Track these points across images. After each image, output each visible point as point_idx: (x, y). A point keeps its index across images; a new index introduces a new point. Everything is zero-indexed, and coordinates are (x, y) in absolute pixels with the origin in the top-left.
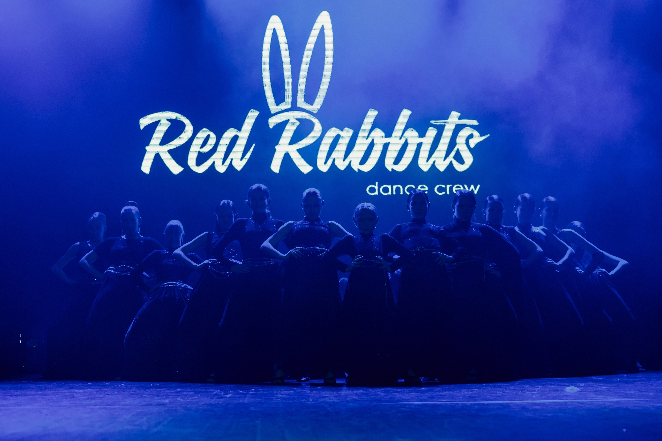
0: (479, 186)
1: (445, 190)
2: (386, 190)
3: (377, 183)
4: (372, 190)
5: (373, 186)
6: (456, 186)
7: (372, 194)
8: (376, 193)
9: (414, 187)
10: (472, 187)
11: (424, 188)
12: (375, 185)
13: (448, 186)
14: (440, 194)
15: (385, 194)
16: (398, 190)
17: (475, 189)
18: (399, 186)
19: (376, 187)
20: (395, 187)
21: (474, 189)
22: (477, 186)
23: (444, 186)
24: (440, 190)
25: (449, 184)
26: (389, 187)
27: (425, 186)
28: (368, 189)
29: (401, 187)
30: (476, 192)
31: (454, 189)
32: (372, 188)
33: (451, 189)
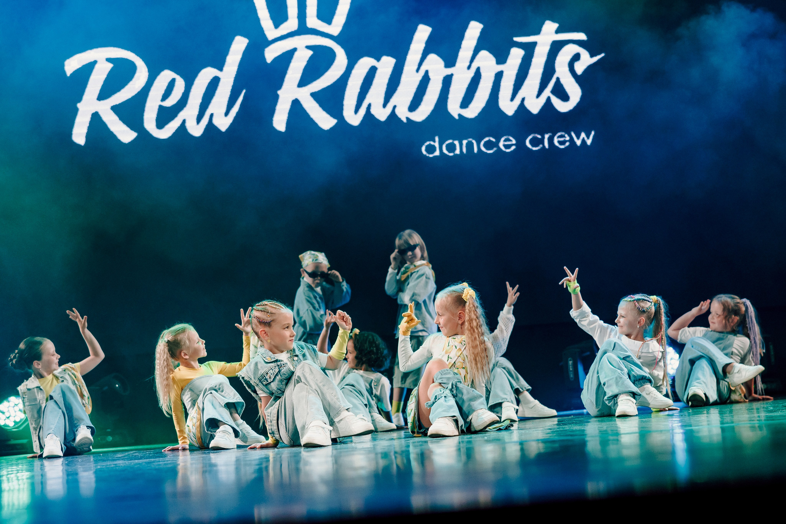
0: (593, 133)
1: (542, 141)
2: (451, 148)
3: (437, 139)
4: (431, 149)
5: (432, 143)
6: (559, 134)
7: (431, 156)
8: (437, 153)
9: (493, 140)
10: (583, 135)
11: (511, 141)
12: (434, 141)
13: (547, 136)
14: (534, 149)
15: (451, 154)
16: (470, 146)
17: (588, 138)
18: (470, 139)
19: (437, 145)
20: (465, 142)
21: (586, 138)
22: (590, 133)
23: (539, 137)
24: (534, 142)
25: (547, 133)
26: (457, 143)
27: (511, 138)
28: (423, 149)
29: (474, 142)
30: (589, 142)
31: (556, 141)
32: (430, 145)
33: (551, 140)
